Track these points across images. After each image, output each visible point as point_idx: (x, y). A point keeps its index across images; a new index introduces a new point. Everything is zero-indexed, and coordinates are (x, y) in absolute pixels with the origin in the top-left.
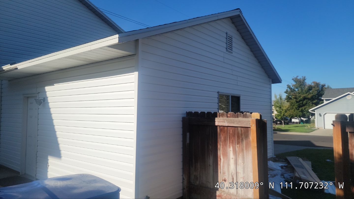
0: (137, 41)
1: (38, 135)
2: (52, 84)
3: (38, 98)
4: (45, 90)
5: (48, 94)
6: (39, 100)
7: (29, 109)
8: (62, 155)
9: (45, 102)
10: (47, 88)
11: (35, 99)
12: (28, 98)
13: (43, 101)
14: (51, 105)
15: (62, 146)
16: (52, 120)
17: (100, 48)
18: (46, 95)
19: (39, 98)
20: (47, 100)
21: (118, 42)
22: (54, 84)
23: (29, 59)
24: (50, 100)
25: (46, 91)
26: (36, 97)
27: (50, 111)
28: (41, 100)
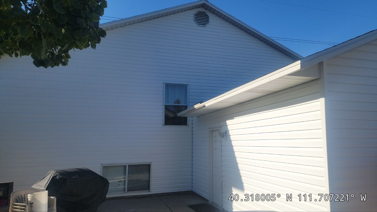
0: (321, 64)
1: (222, 166)
2: (232, 118)
3: (220, 132)
4: (226, 123)
5: (229, 127)
6: (222, 133)
7: (214, 142)
8: (245, 188)
9: (227, 135)
10: (228, 122)
11: (218, 133)
12: (212, 131)
13: (225, 134)
14: (232, 138)
15: (244, 179)
16: (233, 152)
17: (280, 78)
18: (227, 128)
19: (222, 131)
20: (229, 133)
21: (301, 69)
22: (234, 118)
23: (215, 97)
24: (231, 133)
25: (228, 124)
26: (219, 130)
27: (231, 144)
28: (224, 133)
